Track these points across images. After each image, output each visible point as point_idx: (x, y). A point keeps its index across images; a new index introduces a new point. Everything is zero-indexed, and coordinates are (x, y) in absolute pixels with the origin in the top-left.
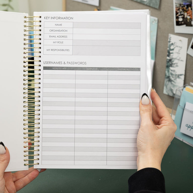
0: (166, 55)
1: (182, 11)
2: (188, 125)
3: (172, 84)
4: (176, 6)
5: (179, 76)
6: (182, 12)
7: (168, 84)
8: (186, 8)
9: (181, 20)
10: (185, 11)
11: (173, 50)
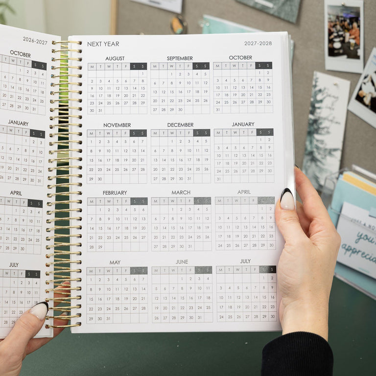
0: (308, 112)
2: (346, 245)
3: (317, 166)
4: (330, 18)
5: (330, 152)
6: (340, 31)
7: (309, 166)
8: (349, 24)
9: (337, 45)
11: (321, 101)
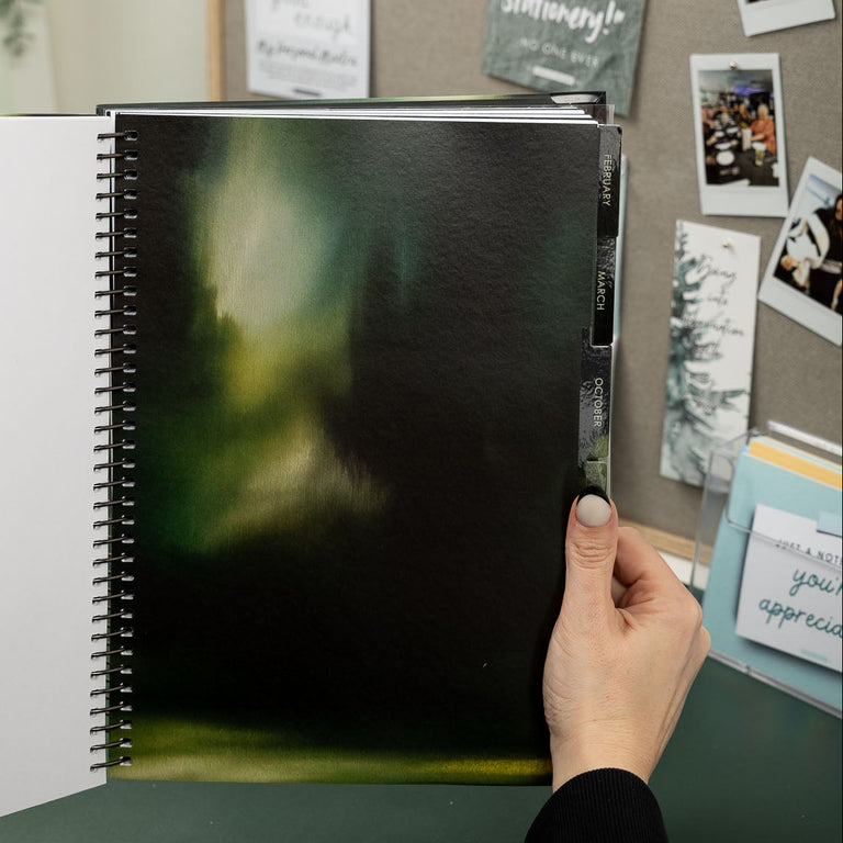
0: (669, 311)
1: (733, 123)
2: (769, 602)
3: (695, 432)
4: (705, 100)
5: (725, 399)
6: (729, 126)
7: (678, 435)
8: (749, 110)
9: (725, 158)
10: (742, 120)
11: (696, 286)
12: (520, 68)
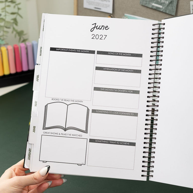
12: (149, 4)
